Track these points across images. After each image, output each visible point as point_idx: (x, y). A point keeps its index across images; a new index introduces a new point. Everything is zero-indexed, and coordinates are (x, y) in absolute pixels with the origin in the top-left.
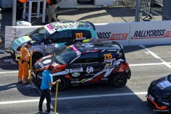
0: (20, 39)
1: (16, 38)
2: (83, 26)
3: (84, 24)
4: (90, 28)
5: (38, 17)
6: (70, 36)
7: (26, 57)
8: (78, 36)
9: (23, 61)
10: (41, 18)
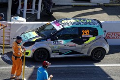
0: (26, 35)
1: (23, 33)
2: (90, 23)
3: (91, 21)
4: (97, 26)
5: (33, 13)
6: (77, 33)
7: (19, 54)
8: (85, 34)
9: (16, 58)
10: (36, 14)
